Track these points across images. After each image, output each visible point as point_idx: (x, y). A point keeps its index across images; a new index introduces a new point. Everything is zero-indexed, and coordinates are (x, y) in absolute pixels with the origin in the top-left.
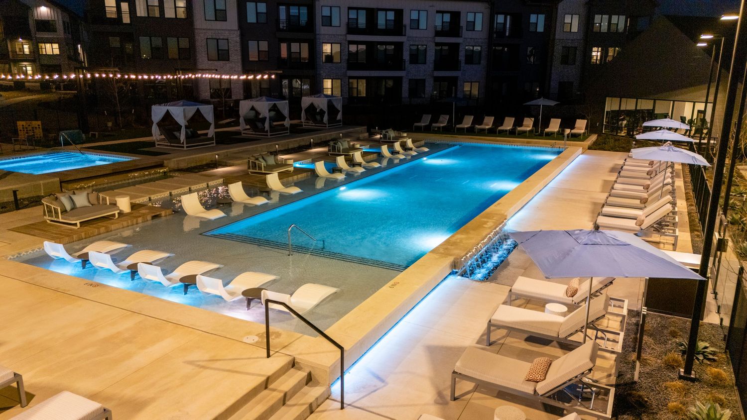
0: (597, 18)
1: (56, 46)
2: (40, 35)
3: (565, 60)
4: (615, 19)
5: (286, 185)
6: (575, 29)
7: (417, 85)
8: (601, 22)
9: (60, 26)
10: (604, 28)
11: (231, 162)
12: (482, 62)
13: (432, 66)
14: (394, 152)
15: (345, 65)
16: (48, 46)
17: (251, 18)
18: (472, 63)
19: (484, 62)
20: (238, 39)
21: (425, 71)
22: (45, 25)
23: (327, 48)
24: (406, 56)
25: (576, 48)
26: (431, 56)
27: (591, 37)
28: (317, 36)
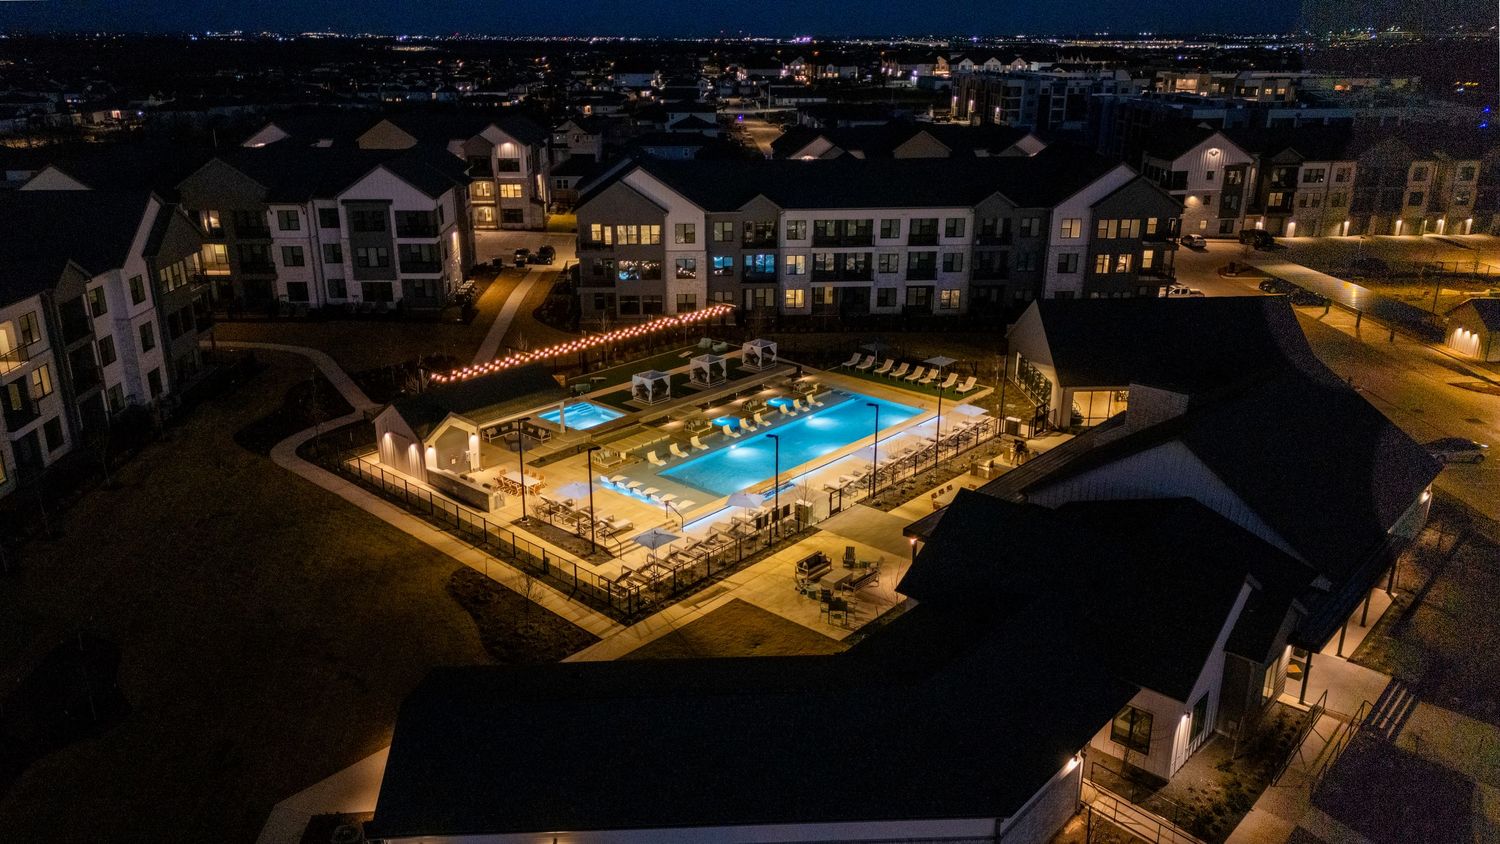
0: (1102, 225)
1: (518, 187)
2: (504, 176)
3: (1063, 268)
4: (1125, 224)
5: (702, 443)
6: (1076, 234)
7: (886, 297)
8: (1109, 229)
9: (523, 165)
10: (1112, 235)
11: (677, 418)
12: (964, 270)
13: (904, 275)
14: (791, 408)
15: (809, 276)
16: (510, 187)
17: (718, 236)
18: (952, 271)
19: (966, 269)
20: (704, 259)
21: (898, 281)
22: (509, 165)
23: (790, 260)
24: (875, 265)
25: (1077, 255)
26: (903, 267)
27: (1096, 245)
28: (781, 250)
